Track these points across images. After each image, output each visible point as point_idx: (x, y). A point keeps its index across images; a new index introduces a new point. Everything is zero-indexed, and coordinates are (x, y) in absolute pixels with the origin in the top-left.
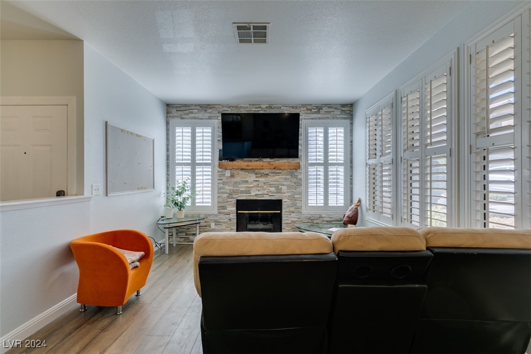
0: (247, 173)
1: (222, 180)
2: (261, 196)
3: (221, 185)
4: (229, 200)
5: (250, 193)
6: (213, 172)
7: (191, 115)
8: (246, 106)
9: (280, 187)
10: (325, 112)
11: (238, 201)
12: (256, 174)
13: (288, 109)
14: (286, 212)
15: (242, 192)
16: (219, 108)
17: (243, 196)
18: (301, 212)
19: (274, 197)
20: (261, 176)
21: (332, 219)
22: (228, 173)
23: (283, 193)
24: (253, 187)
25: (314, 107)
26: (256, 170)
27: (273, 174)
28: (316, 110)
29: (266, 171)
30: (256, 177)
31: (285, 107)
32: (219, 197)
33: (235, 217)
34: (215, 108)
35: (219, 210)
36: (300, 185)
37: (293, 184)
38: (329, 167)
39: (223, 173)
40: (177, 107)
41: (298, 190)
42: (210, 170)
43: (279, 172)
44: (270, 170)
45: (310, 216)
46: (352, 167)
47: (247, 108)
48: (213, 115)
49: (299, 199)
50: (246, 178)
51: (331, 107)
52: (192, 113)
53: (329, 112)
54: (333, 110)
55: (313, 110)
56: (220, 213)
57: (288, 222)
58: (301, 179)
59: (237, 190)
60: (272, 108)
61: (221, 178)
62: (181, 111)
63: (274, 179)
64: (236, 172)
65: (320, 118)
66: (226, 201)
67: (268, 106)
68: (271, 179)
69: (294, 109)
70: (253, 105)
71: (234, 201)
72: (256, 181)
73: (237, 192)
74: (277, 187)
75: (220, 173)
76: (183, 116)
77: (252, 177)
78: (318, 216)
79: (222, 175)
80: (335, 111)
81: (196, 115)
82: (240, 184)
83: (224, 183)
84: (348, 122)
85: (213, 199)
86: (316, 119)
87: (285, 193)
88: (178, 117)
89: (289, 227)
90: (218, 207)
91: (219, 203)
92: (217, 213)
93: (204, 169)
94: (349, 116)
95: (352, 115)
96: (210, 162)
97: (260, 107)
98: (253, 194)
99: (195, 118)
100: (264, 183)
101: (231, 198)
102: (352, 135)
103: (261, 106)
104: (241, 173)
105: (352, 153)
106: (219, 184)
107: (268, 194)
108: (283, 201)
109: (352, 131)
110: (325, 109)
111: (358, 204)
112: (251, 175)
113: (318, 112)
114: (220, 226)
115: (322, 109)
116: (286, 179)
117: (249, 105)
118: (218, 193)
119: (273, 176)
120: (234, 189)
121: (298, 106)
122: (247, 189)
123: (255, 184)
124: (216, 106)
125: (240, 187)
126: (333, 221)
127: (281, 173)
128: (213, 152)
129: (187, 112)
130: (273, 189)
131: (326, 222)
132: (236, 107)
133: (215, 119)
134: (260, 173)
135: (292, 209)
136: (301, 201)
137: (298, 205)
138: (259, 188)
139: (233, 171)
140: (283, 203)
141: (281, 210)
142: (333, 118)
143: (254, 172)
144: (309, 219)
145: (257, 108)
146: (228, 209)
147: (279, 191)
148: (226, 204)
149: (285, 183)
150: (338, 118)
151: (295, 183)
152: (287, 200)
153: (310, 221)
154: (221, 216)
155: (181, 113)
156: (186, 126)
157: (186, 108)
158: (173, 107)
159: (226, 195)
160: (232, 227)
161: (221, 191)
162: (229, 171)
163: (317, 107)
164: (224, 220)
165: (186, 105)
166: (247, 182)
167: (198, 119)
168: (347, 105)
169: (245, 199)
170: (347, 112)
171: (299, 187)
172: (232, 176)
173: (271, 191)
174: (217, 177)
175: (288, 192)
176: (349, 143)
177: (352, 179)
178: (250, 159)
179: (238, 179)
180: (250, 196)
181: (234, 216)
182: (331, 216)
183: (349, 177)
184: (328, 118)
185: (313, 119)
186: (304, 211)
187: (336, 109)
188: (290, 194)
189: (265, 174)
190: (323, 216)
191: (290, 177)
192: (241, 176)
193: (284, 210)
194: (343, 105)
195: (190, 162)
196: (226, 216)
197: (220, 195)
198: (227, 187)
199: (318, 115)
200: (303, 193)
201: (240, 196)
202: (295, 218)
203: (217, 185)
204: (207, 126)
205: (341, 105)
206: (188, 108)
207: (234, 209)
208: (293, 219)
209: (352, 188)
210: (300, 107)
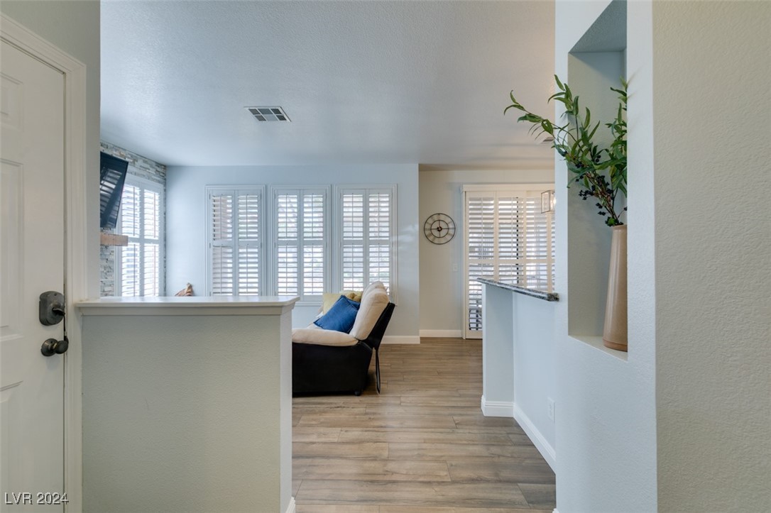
10: (141, 166)
25: (129, 154)
36: (110, 269)
37: (103, 270)
38: (145, 245)
41: (109, 279)
46: (165, 246)
51: (147, 162)
53: (144, 168)
54: (148, 166)
55: (127, 159)
58: (112, 262)
65: (135, 174)
69: (103, 148)
80: (151, 169)
84: (161, 186)
86: (132, 173)
94: (163, 181)
95: (165, 179)
102: (165, 206)
105: (165, 229)
109: (165, 199)
110: (141, 162)
113: (133, 164)
115: (137, 161)
142: (149, 178)
150: (153, 180)
151: (105, 268)
163: (132, 156)
168: (161, 165)
170: (161, 174)
171: (110, 274)
176: (163, 216)
177: (165, 262)
183: (163, 259)
184: (144, 176)
187: (152, 166)
194: (159, 165)
200: (116, 283)
205: (156, 163)
209: (165, 273)
210: (111, 148)
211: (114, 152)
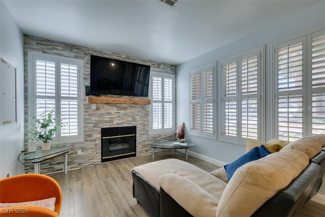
0: (111, 107)
1: (88, 112)
2: (121, 124)
3: (88, 117)
4: (94, 129)
5: (113, 122)
6: (79, 105)
7: (55, 51)
8: (109, 53)
9: (135, 117)
10: (162, 68)
11: (102, 129)
12: (118, 107)
13: (140, 62)
14: (139, 135)
15: (106, 122)
16: (85, 50)
17: (107, 125)
18: (148, 134)
19: (131, 124)
20: (122, 109)
21: (166, 137)
22: (94, 107)
23: (137, 121)
24: (115, 118)
25: (156, 63)
26: (118, 105)
27: (130, 108)
28: (157, 66)
29: (125, 106)
30: (118, 110)
31: (137, 59)
32: (85, 127)
33: (101, 143)
34: (80, 49)
35: (86, 138)
36: (147, 115)
37: (144, 115)
38: (165, 103)
39: (89, 106)
40: (37, 40)
41: (147, 119)
42: (76, 103)
43: (134, 106)
44: (128, 105)
45: (154, 136)
46: (176, 104)
47: (110, 55)
48: (78, 55)
49: (147, 125)
50: (109, 110)
51: (165, 66)
52: (56, 49)
53: (164, 68)
54: (166, 67)
55: (155, 65)
56: (87, 140)
57: (141, 141)
58: (148, 111)
59: (102, 120)
60: (129, 59)
61: (88, 111)
62: (43, 44)
63: (130, 111)
64: (101, 106)
65: (159, 72)
66: (92, 130)
67: (126, 56)
68: (129, 111)
69: (144, 63)
70: (114, 53)
71: (99, 130)
72: (118, 113)
73: (102, 122)
74: (133, 117)
75: (86, 106)
76: (46, 50)
77: (114, 110)
78: (158, 136)
79: (88, 108)
80: (168, 68)
81: (61, 52)
82: (104, 116)
83: (90, 115)
84: (174, 76)
85: (79, 129)
86: (157, 71)
87: (138, 121)
88: (39, 50)
89: (141, 145)
90: (85, 136)
91: (85, 132)
92: (83, 141)
93: (71, 103)
94: (174, 73)
95: (176, 72)
96: (76, 96)
97: (120, 57)
98: (115, 123)
99: (60, 55)
100: (124, 114)
101: (97, 127)
102: (176, 85)
103: (121, 55)
104: (105, 106)
105: (176, 96)
106: (85, 115)
107: (127, 123)
108: (137, 127)
109: (176, 82)
110: (162, 66)
111: (183, 126)
112: (114, 108)
113: (158, 67)
114: (87, 152)
115: (160, 66)
116: (139, 111)
117: (112, 53)
118: (85, 124)
119: (130, 109)
120: (99, 119)
121: (146, 61)
122: (111, 119)
123: (117, 115)
124: (82, 48)
125: (105, 118)
126: (167, 138)
127: (135, 107)
128: (79, 88)
129: (51, 47)
130: (130, 119)
131: (163, 139)
132: (101, 52)
133: (81, 59)
134: (121, 107)
135: (143, 132)
136: (148, 126)
137: (146, 129)
138: (120, 118)
139: (98, 105)
140: (137, 128)
141: (135, 133)
142: (167, 73)
143: (116, 106)
144: (153, 138)
145: (118, 57)
146: (94, 136)
147: (134, 120)
148: (92, 132)
149: (139, 114)
150: (169, 73)
151: (145, 114)
152: (140, 126)
153: (154, 139)
154: (87, 143)
155: (43, 47)
156: (50, 60)
157: (48, 43)
158: (33, 39)
159: (92, 125)
160: (97, 151)
161: (87, 121)
162: (95, 105)
163: (158, 64)
164: (90, 146)
165: (49, 41)
166: (110, 113)
167: (63, 56)
168: (173, 66)
169: (109, 127)
170: (173, 70)
171: (147, 116)
172: (98, 109)
173: (128, 121)
174: (83, 110)
175: (140, 121)
176: (175, 89)
177: (176, 111)
178: (113, 96)
179: (102, 111)
180: (113, 125)
181: (99, 142)
182: (165, 135)
183: (174, 110)
184: (164, 72)
185: (155, 71)
186: (151, 133)
187: (168, 67)
188: (141, 122)
189: (124, 108)
190: (161, 135)
191: (141, 110)
192: (105, 109)
193: (137, 134)
194: (172, 66)
195: (54, 95)
196: (92, 142)
197: (86, 125)
198: (93, 119)
199: (158, 69)
200: (150, 121)
201: (105, 125)
202: (145, 138)
203: (83, 116)
204: (73, 64)
205: (171, 65)
206: (51, 44)
207: (100, 136)
208: (143, 139)
209: (176, 117)
210: (147, 62)
211: (149, 63)
